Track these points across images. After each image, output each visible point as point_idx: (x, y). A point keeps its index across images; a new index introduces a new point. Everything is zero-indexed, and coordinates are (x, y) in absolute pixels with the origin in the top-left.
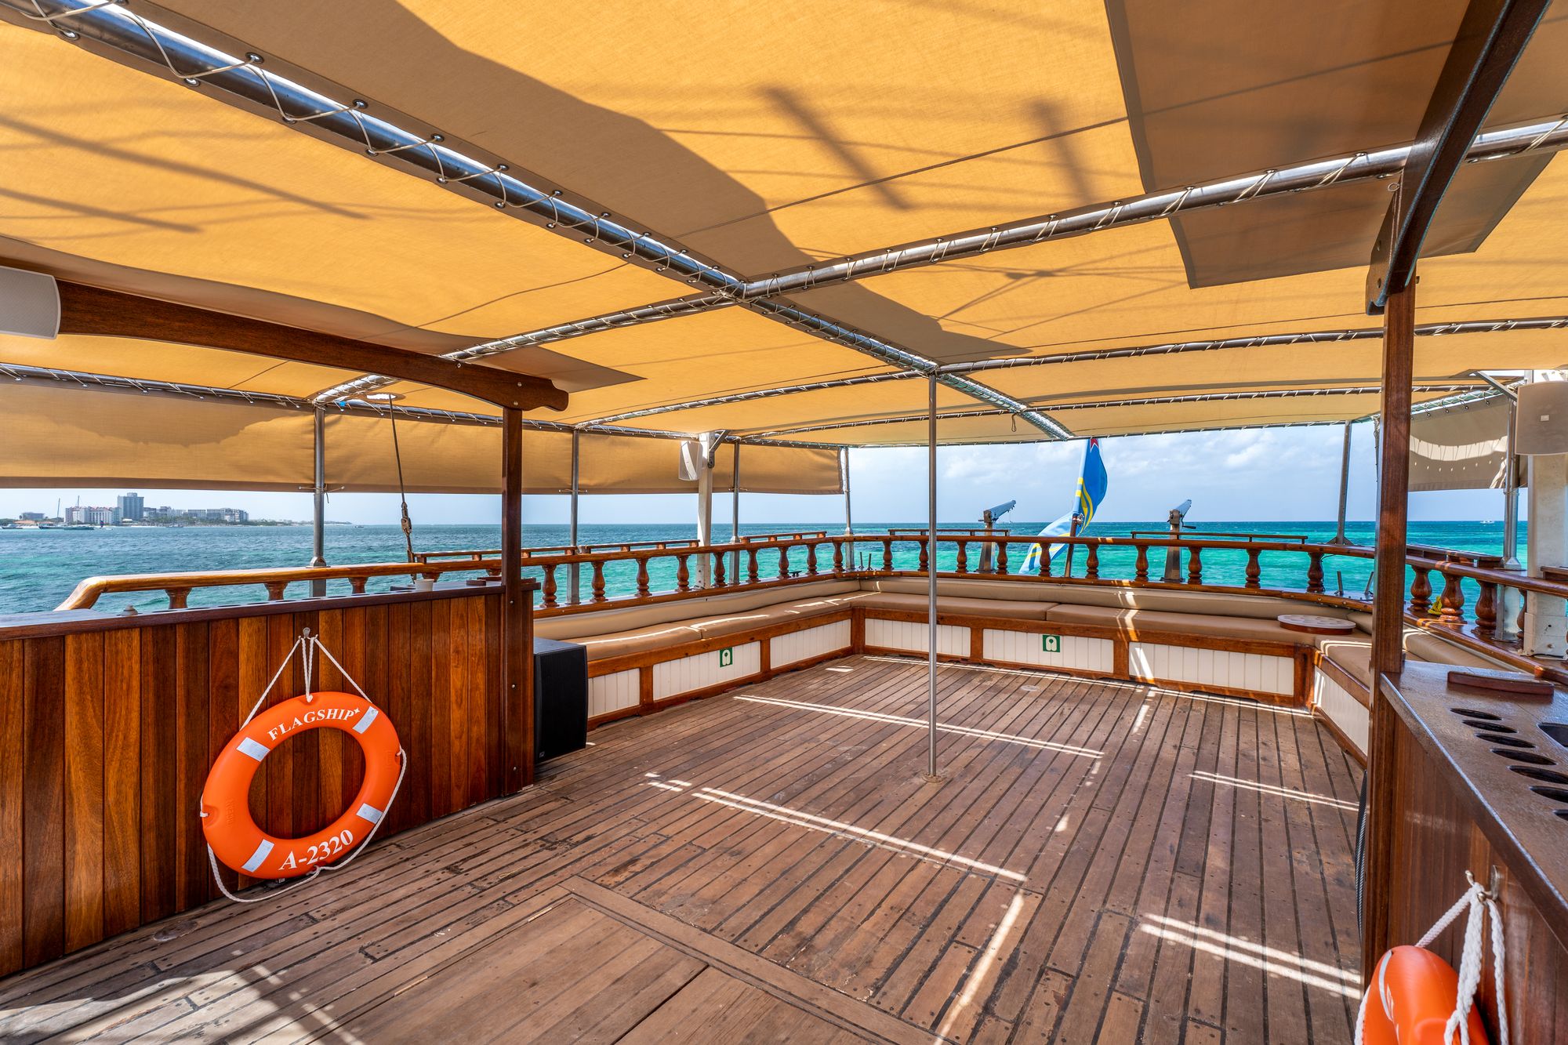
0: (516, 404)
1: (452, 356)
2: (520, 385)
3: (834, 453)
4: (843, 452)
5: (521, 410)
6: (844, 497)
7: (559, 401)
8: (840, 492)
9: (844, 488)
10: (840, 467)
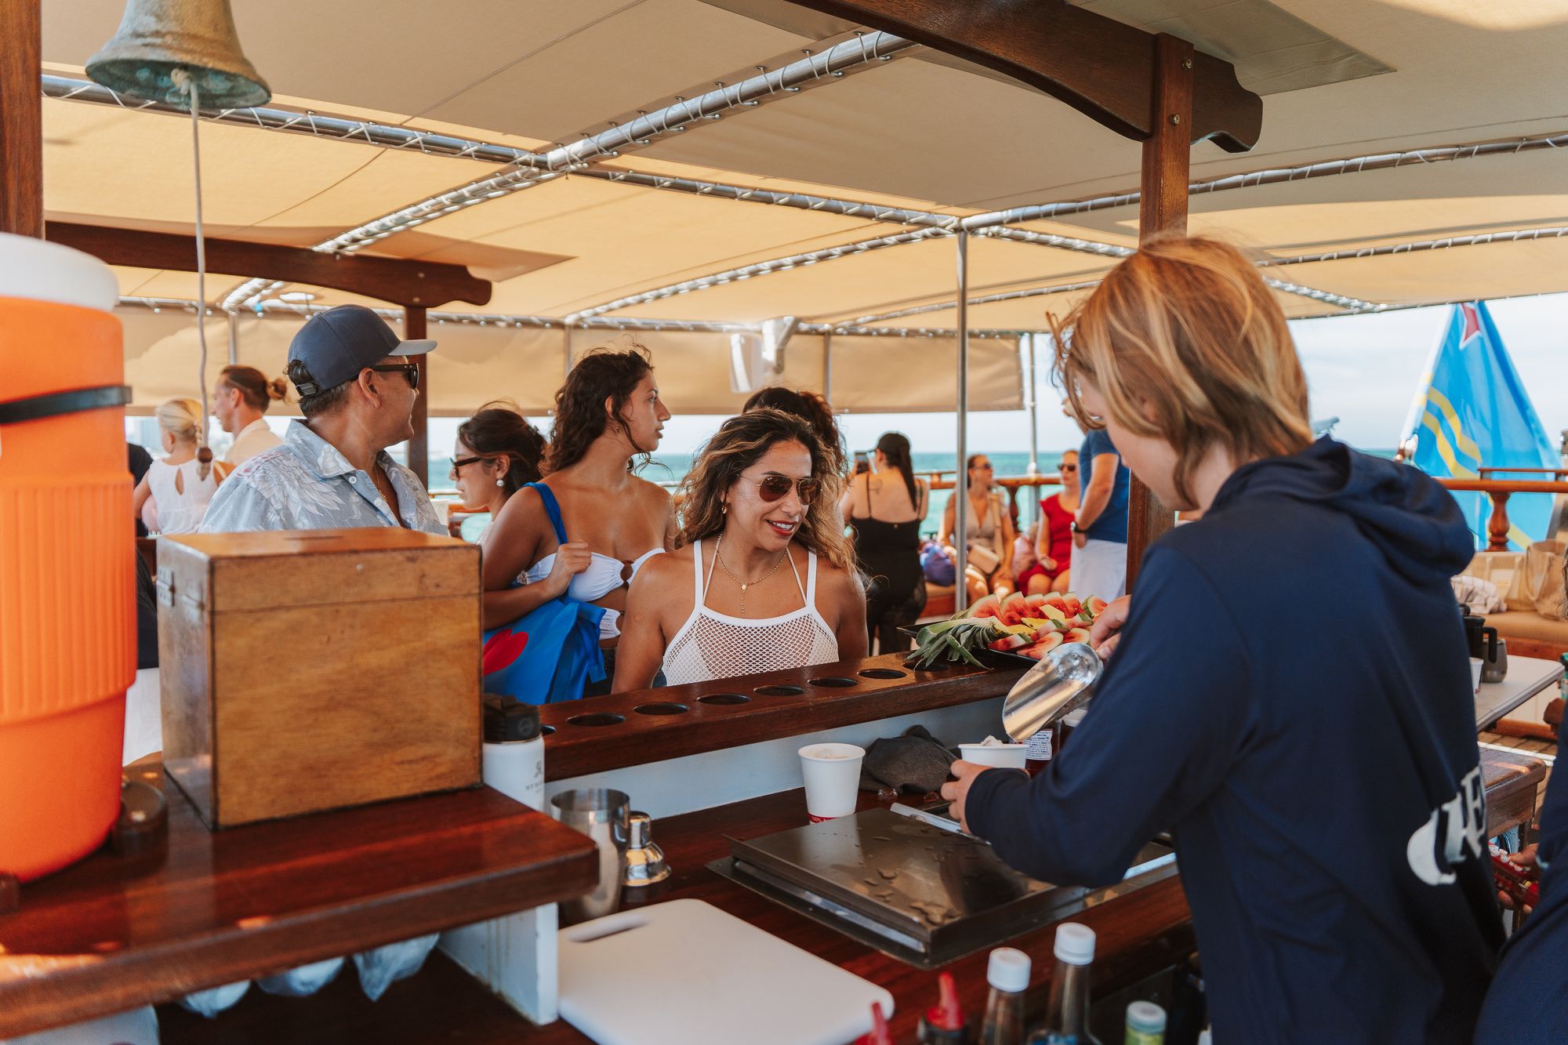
0: (417, 300)
1: (328, 247)
2: (421, 275)
3: (1009, 344)
4: (1024, 342)
5: (424, 308)
6: (1027, 413)
7: (480, 293)
8: (1020, 406)
9: (1027, 402)
10: (1019, 367)
